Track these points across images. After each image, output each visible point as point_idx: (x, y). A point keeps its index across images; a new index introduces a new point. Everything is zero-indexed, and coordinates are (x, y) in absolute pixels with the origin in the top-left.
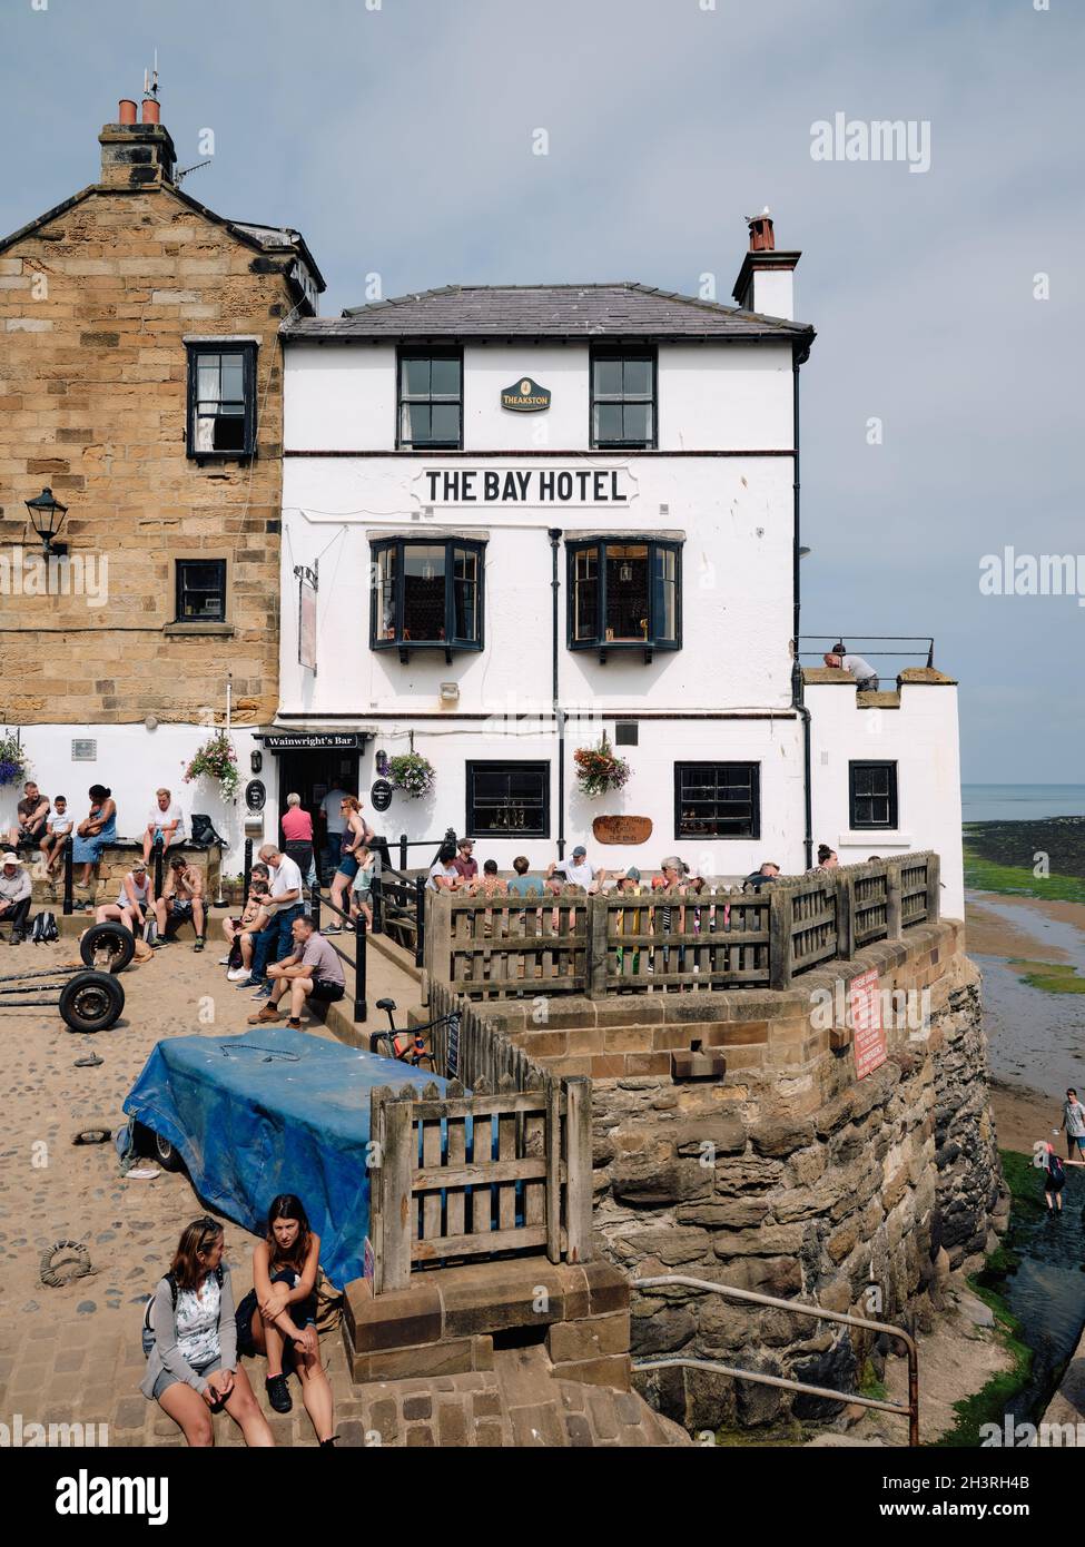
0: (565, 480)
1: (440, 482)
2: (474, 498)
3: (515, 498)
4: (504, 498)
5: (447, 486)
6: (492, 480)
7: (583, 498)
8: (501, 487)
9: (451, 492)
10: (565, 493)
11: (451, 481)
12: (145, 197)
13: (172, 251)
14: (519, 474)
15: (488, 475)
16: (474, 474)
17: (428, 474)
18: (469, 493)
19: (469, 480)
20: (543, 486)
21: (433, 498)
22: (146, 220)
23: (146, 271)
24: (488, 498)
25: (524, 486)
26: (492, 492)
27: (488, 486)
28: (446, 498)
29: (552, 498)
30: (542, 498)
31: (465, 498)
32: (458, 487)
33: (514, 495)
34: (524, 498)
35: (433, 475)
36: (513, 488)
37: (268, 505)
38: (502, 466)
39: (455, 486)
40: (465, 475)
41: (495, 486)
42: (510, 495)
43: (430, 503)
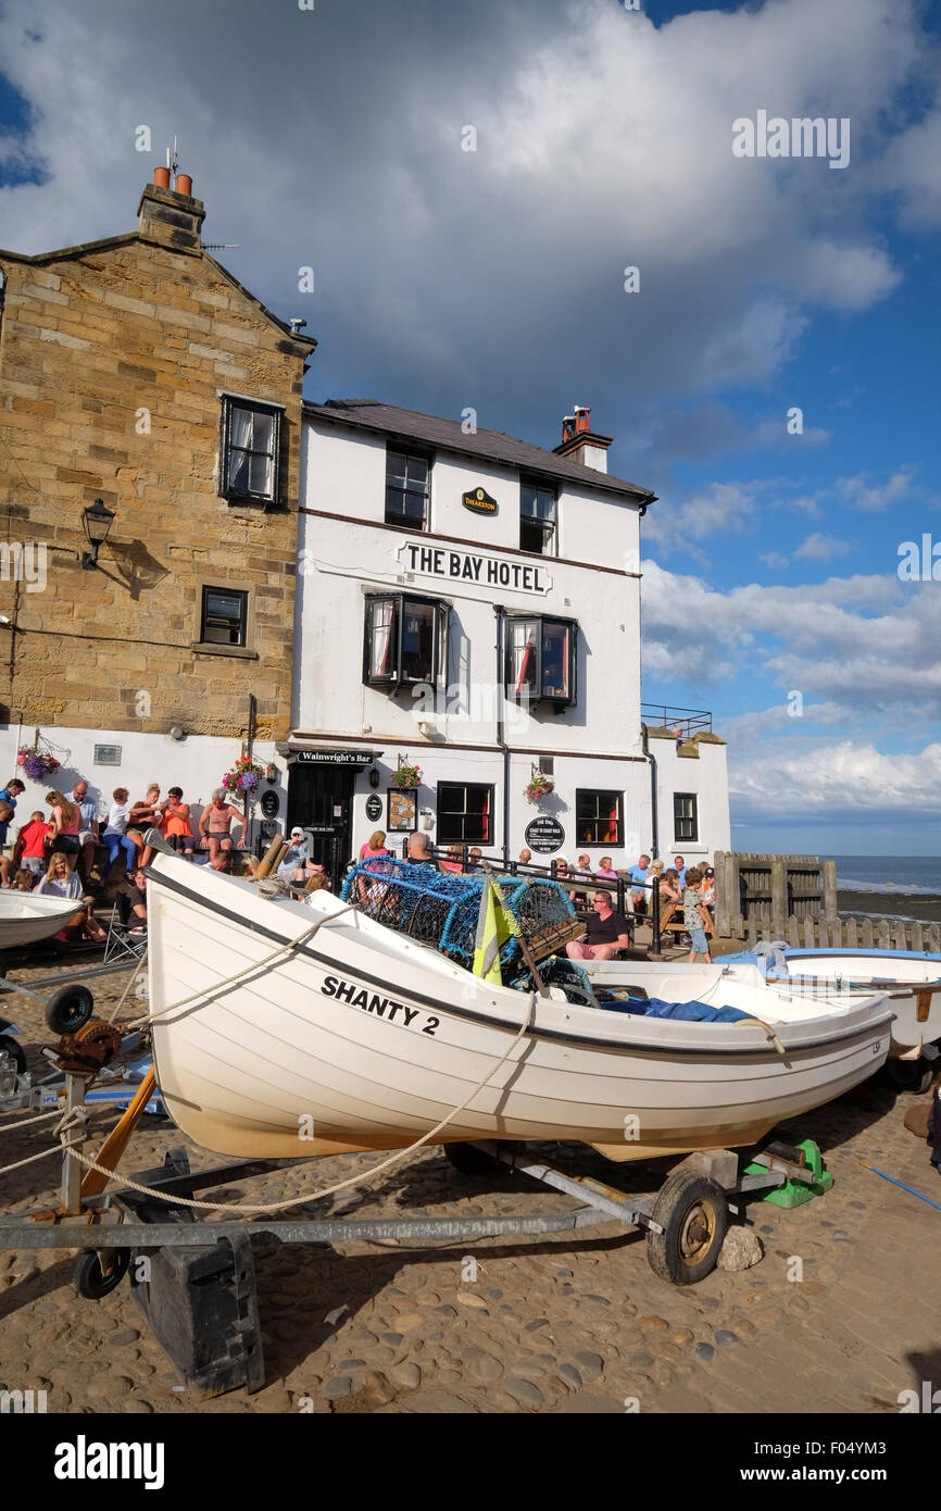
0: (504, 569)
1: (418, 554)
2: (442, 572)
3: (471, 578)
4: (464, 576)
5: (423, 560)
6: (455, 560)
7: (516, 585)
8: (462, 567)
9: (426, 564)
10: (504, 579)
11: (427, 556)
12: (186, 257)
13: (207, 312)
14: (474, 559)
15: (453, 556)
16: (443, 553)
17: (410, 547)
18: (439, 567)
19: (440, 557)
20: (490, 572)
21: (413, 567)
22: (186, 279)
23: (185, 323)
24: (452, 574)
25: (477, 568)
26: (455, 570)
27: (452, 565)
28: (423, 569)
29: (496, 581)
30: (489, 580)
31: (436, 571)
32: (431, 561)
33: (470, 574)
34: (477, 578)
35: (414, 549)
36: (469, 569)
37: (287, 549)
38: (464, 551)
39: (429, 560)
40: (437, 553)
41: (457, 565)
42: (467, 574)
43: (410, 570)
